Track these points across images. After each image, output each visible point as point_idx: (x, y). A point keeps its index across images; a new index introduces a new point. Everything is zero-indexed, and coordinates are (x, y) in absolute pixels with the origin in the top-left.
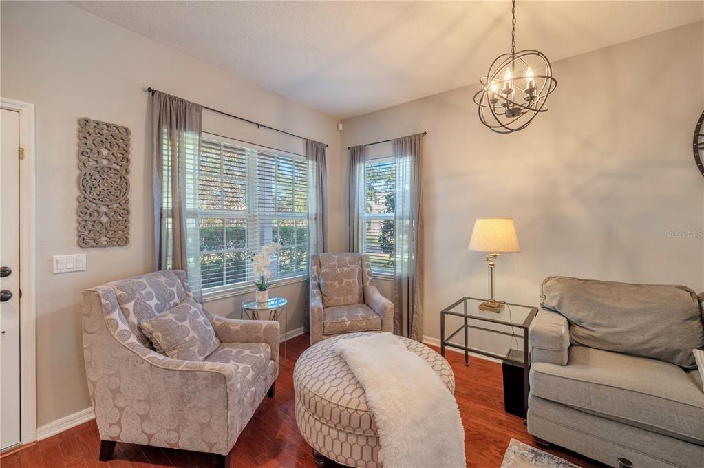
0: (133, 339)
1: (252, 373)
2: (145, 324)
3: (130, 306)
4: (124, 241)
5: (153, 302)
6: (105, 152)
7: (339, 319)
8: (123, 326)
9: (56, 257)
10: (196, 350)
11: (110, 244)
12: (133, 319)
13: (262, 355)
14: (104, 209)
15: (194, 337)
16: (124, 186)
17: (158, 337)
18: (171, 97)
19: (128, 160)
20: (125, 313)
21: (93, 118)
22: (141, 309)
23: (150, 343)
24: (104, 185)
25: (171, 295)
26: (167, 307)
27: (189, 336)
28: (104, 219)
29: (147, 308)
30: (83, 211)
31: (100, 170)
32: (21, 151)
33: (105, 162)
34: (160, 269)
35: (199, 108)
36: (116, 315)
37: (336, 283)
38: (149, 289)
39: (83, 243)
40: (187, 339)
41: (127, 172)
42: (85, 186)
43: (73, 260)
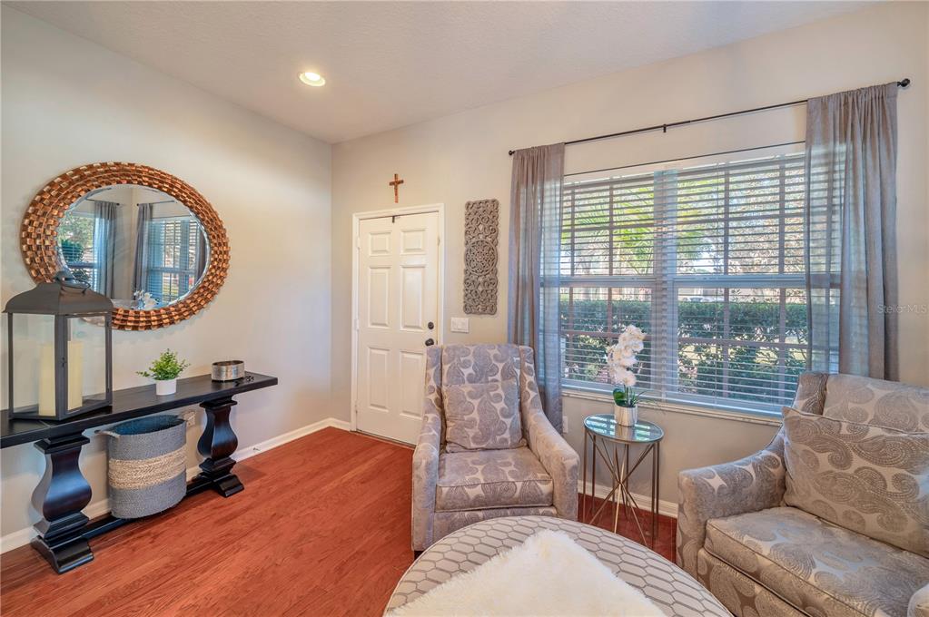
1: (478, 491)
3: (446, 368)
4: (492, 310)
5: (467, 372)
6: (480, 227)
7: (746, 539)
9: (453, 319)
10: (471, 435)
11: (484, 312)
13: (519, 485)
14: (480, 279)
15: (474, 420)
16: (492, 257)
21: (473, 200)
22: (457, 377)
24: (479, 258)
25: (493, 371)
26: (483, 380)
27: (471, 416)
28: (480, 290)
29: (459, 374)
30: (467, 283)
31: (476, 245)
32: (439, 241)
33: (481, 238)
35: (560, 148)
37: (823, 458)
38: (470, 357)
39: (468, 309)
40: (466, 418)
41: (497, 243)
42: (468, 261)
43: (462, 322)
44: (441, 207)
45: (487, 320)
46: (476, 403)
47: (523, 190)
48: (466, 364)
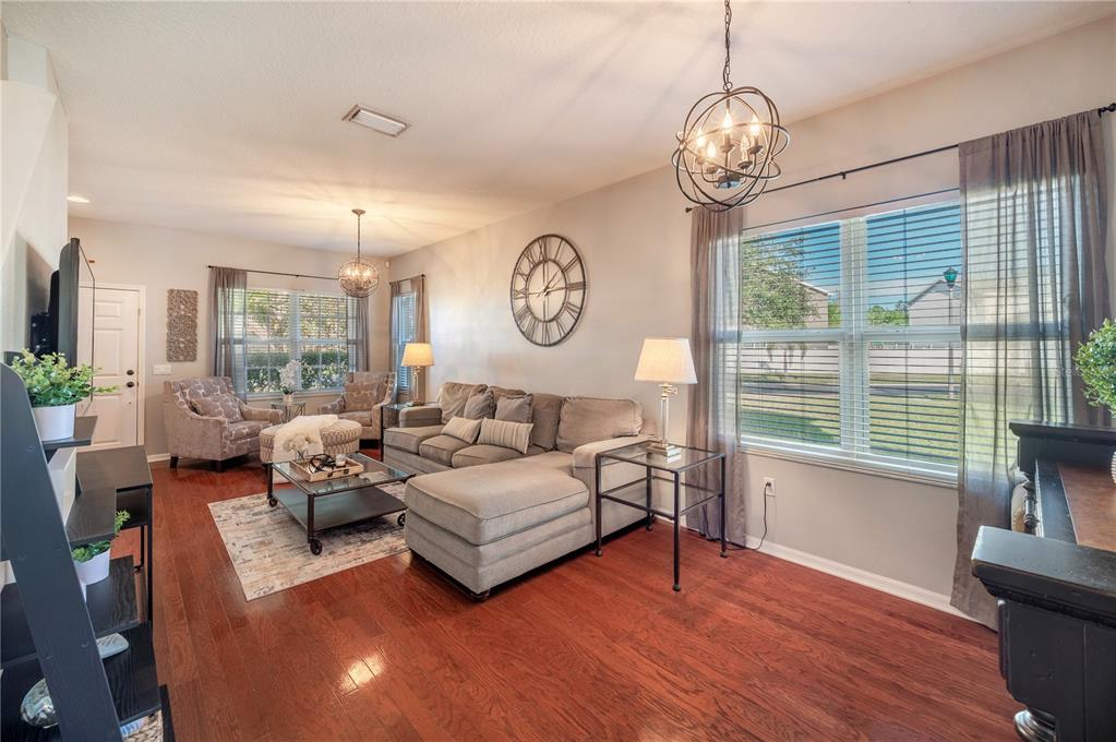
0: (186, 406)
2: (193, 400)
3: (187, 391)
4: (193, 359)
6: (182, 307)
8: (181, 400)
9: (156, 367)
11: (185, 360)
12: (188, 397)
14: (182, 339)
16: (194, 326)
17: (199, 407)
18: (223, 269)
19: (196, 310)
20: (184, 394)
21: (176, 288)
22: (194, 394)
23: (194, 410)
24: (182, 326)
28: (182, 346)
29: (198, 394)
30: (170, 341)
31: (180, 317)
32: (139, 310)
33: (183, 313)
34: (215, 375)
35: (244, 272)
36: (178, 394)
38: (200, 384)
39: (170, 359)
41: (196, 317)
42: (171, 326)
43: (165, 368)
44: (143, 289)
45: (188, 365)
46: (218, 404)
47: (220, 289)
48: (200, 388)
